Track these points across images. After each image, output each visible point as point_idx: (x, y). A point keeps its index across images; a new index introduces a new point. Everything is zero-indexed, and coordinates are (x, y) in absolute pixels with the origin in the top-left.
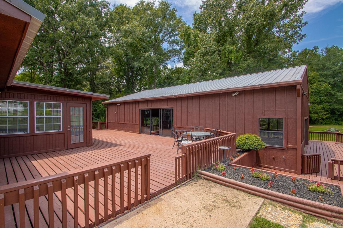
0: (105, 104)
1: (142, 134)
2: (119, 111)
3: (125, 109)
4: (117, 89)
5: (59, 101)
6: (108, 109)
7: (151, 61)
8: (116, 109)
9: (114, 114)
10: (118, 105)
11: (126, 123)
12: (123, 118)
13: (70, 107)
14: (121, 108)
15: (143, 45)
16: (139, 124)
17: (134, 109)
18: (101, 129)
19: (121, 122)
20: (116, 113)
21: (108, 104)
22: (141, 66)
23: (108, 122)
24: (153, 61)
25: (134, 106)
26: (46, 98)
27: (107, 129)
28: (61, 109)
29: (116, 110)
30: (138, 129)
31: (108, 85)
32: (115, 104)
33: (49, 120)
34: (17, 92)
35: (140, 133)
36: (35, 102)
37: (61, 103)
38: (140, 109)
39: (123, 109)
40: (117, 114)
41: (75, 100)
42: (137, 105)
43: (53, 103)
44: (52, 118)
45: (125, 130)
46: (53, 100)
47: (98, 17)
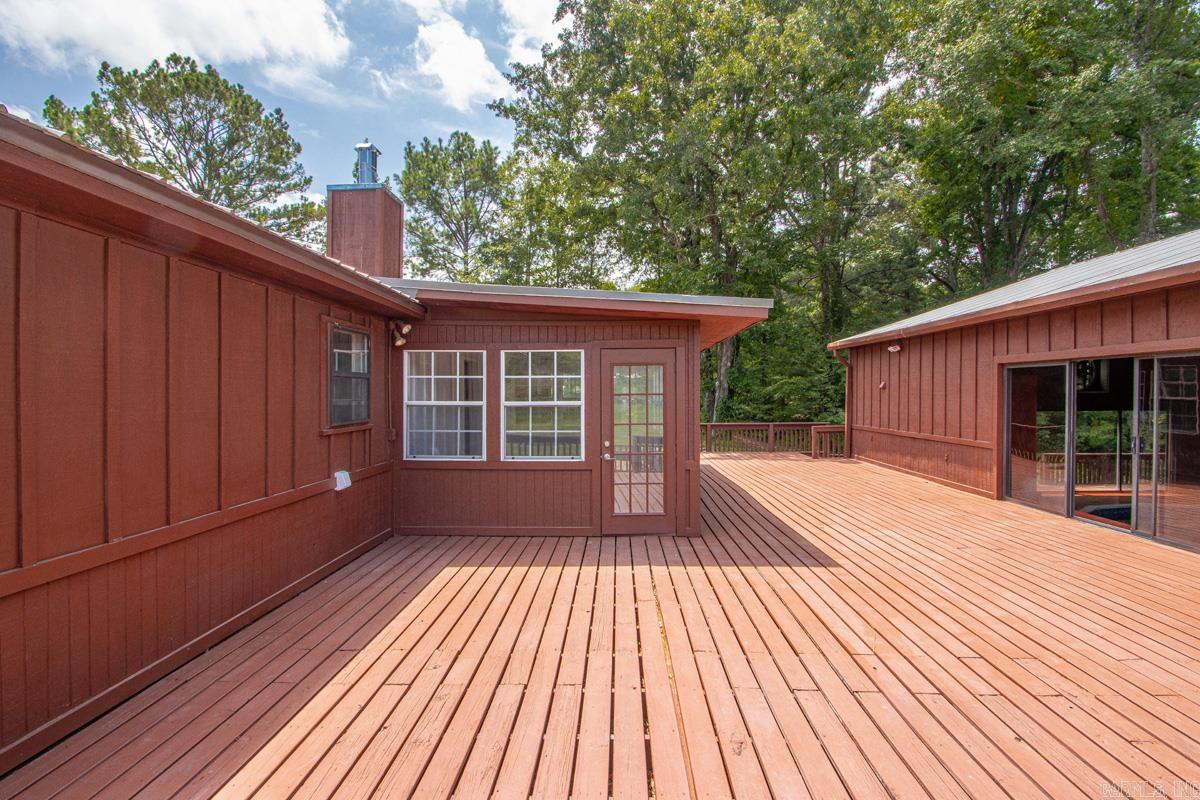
0: (837, 350)
1: (1010, 507)
2: (894, 378)
3: (924, 370)
4: (941, 288)
5: (576, 344)
6: (855, 373)
7: (1115, 106)
8: (885, 368)
9: (876, 393)
10: (891, 349)
11: (926, 435)
12: (914, 409)
13: (613, 365)
14: (904, 366)
15: (1062, 37)
16: (995, 448)
17: (969, 370)
18: (821, 455)
19: (903, 432)
20: (884, 388)
21: (851, 349)
22: (1046, 146)
23: (854, 425)
24: (1129, 104)
25: (969, 349)
26: (533, 334)
27: (851, 456)
28: (582, 376)
29: (885, 376)
30: (992, 477)
31: (895, 275)
32: (878, 346)
33: (543, 415)
34: (455, 323)
35: (1000, 497)
36: (503, 353)
37: (583, 352)
38: (1002, 366)
39: (914, 370)
40: (887, 390)
41: (632, 337)
42: (986, 347)
43: (555, 351)
44: (551, 408)
45: (925, 471)
46: (557, 343)
47: (838, 11)
